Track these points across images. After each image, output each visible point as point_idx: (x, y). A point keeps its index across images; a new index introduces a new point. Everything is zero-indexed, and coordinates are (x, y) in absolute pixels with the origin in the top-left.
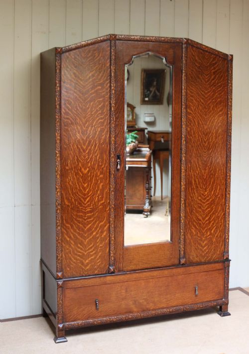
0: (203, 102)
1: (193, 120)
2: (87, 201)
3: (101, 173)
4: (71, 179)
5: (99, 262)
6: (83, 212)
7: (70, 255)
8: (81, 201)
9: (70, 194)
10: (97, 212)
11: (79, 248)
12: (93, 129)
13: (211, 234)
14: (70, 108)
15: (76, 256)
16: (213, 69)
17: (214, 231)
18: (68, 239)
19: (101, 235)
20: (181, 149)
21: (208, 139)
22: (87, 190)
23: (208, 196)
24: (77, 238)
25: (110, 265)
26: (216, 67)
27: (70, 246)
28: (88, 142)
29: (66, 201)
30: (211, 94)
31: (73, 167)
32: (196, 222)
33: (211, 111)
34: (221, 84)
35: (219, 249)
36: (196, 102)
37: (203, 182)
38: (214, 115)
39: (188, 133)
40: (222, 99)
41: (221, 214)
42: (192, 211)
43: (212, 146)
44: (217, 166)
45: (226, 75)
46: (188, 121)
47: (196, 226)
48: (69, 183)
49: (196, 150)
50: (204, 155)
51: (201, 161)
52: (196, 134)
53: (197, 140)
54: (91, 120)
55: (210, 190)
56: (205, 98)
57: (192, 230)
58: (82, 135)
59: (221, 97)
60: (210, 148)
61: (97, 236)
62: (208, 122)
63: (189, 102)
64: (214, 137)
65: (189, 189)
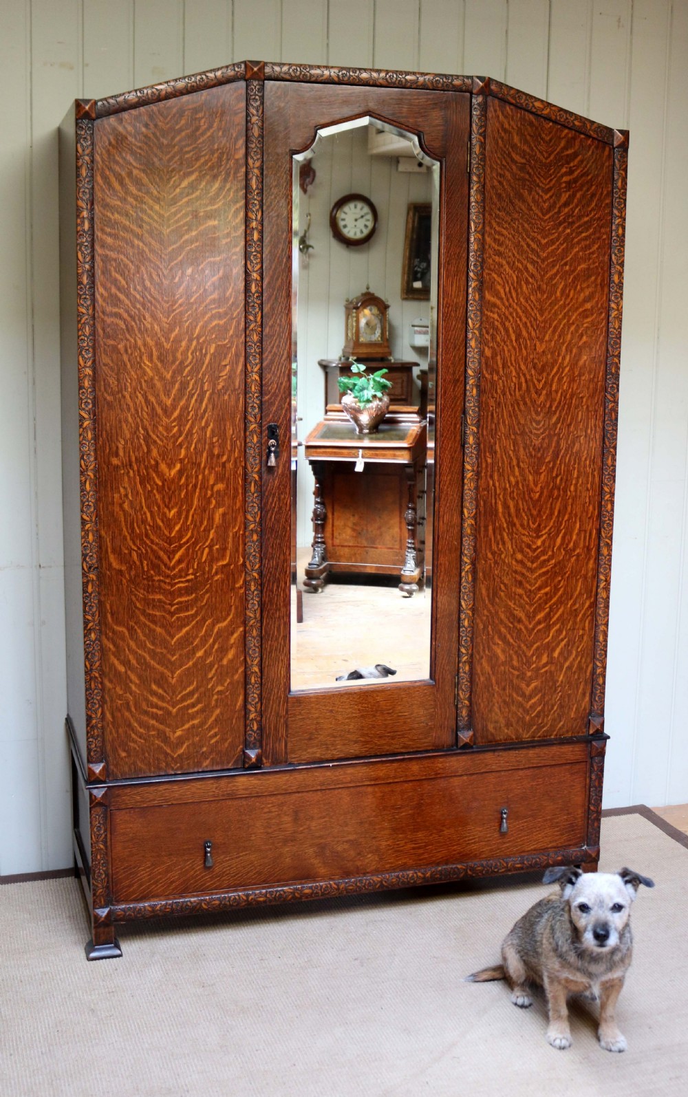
0: (535, 272)
1: (503, 324)
2: (177, 557)
3: (220, 478)
4: (126, 496)
5: (215, 735)
6: (165, 592)
7: (127, 714)
8: (159, 558)
9: (125, 538)
10: (207, 592)
11: (154, 694)
12: (193, 347)
13: (551, 661)
14: (123, 282)
15: (145, 718)
16: (566, 174)
17: (561, 653)
18: (122, 669)
19: (221, 659)
20: (464, 412)
21: (548, 384)
22: (177, 528)
23: (544, 553)
24: (148, 666)
25: (247, 745)
26: (577, 167)
27: (127, 689)
28: (177, 386)
29: (112, 558)
30: (558, 249)
31: (133, 459)
32: (505, 624)
33: (557, 300)
34: (591, 218)
35: (575, 706)
36: (511, 272)
37: (530, 510)
38: (568, 311)
39: (486, 364)
40: (594, 263)
41: (583, 604)
42: (495, 594)
43: (559, 403)
44: (575, 464)
45: (605, 192)
46: (485, 328)
47: (508, 636)
48: (121, 506)
49: (510, 416)
50: (534, 431)
51: (524, 449)
52: (512, 368)
53: (512, 384)
54: (186, 321)
55: (549, 534)
56: (539, 261)
57: (495, 647)
58: (159, 365)
59: (589, 259)
60: (553, 409)
61: (208, 662)
62: (549, 332)
63: (490, 269)
64: (565, 379)
65: (486, 530)
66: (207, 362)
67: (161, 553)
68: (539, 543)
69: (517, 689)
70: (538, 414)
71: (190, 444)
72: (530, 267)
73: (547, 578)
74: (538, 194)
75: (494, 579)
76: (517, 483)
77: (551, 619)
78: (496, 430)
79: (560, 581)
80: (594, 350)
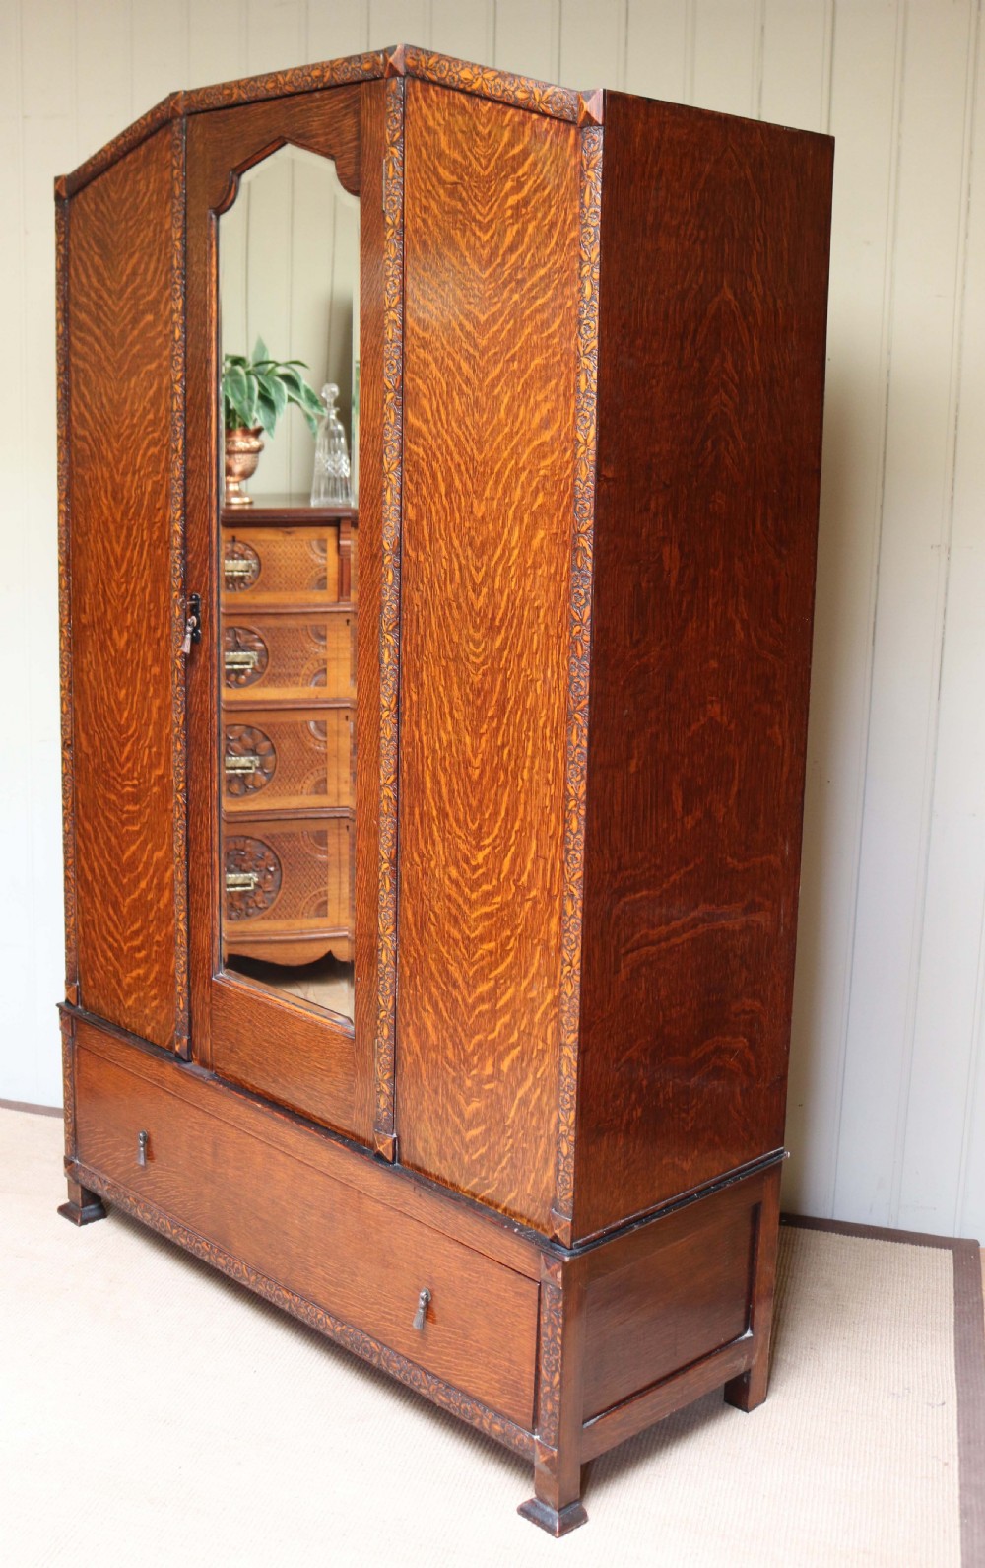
0: (470, 375)
1: (430, 465)
6: (117, 794)
7: (92, 934)
8: (113, 748)
9: (90, 715)
10: (147, 806)
11: (111, 919)
12: (135, 483)
13: (498, 1076)
18: (89, 877)
19: (159, 901)
22: (125, 715)
26: (528, 175)
28: (124, 531)
30: (500, 331)
31: (95, 620)
32: (437, 982)
33: (501, 425)
34: (550, 269)
35: (533, 1175)
36: (439, 375)
37: (468, 798)
38: (517, 446)
39: (409, 532)
40: (554, 354)
41: (543, 995)
42: (423, 925)
43: (505, 614)
44: (528, 730)
45: (570, 217)
46: (408, 471)
47: (441, 1005)
48: (88, 673)
49: (440, 625)
50: (472, 658)
51: (460, 689)
52: (441, 541)
53: (443, 571)
54: (131, 448)
55: (494, 848)
56: (477, 354)
57: (424, 1015)
58: (113, 503)
59: (547, 347)
60: (497, 623)
61: (149, 898)
62: (491, 482)
63: (413, 372)
64: (513, 569)
65: (412, 814)
66: (145, 503)
67: (115, 743)
68: (480, 856)
69: (452, 1099)
70: (476, 628)
71: (134, 608)
72: (465, 365)
73: (492, 926)
74: (474, 234)
75: (422, 900)
76: (450, 743)
77: (497, 1001)
78: (422, 645)
79: (509, 938)
80: (555, 520)
